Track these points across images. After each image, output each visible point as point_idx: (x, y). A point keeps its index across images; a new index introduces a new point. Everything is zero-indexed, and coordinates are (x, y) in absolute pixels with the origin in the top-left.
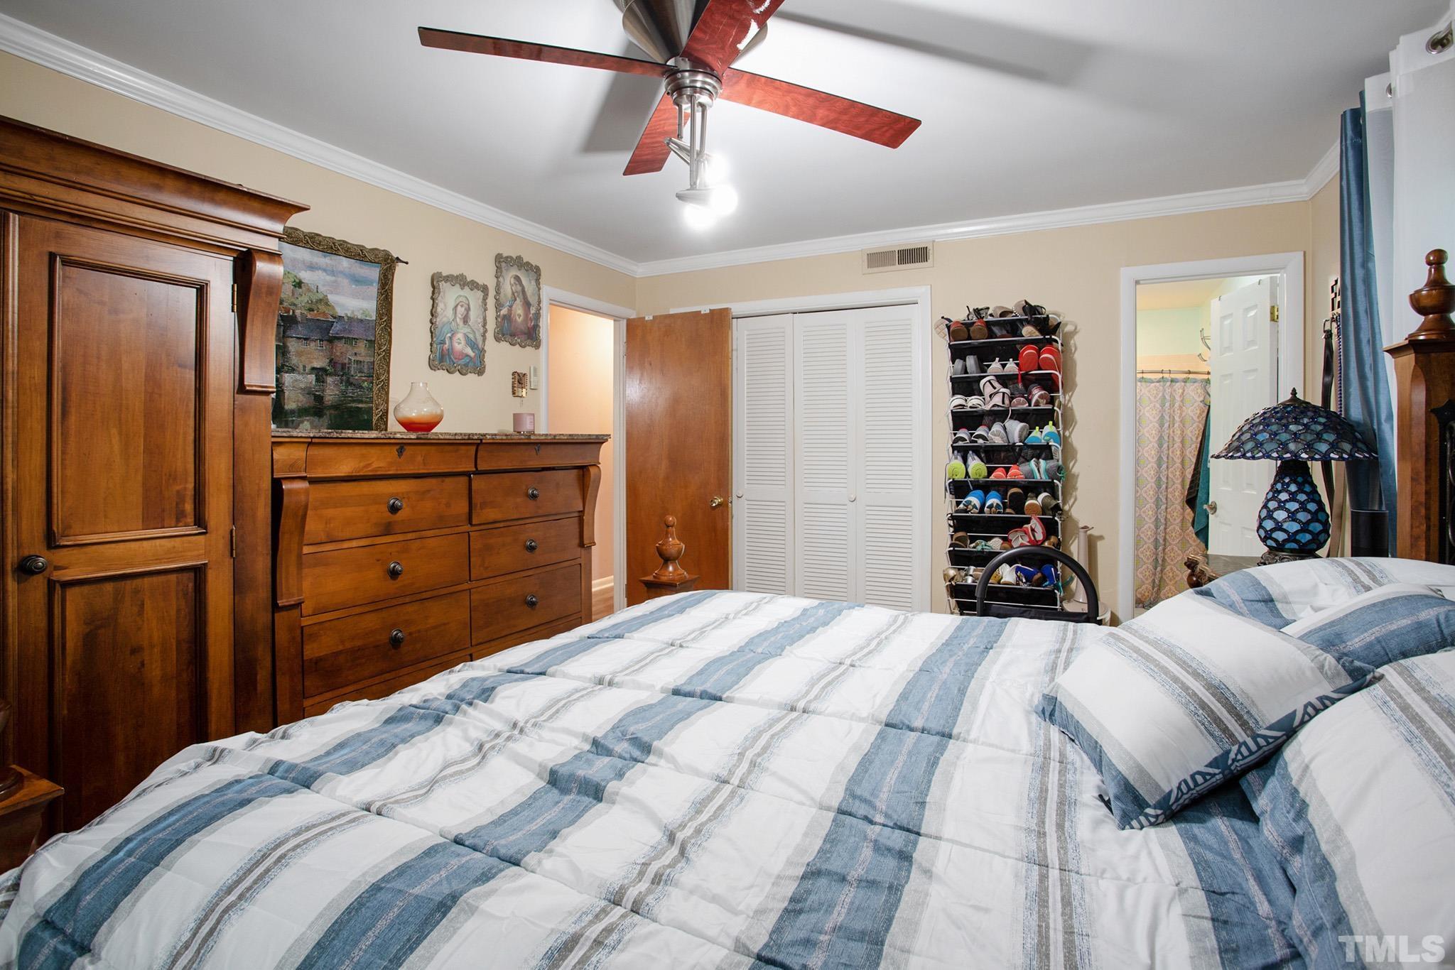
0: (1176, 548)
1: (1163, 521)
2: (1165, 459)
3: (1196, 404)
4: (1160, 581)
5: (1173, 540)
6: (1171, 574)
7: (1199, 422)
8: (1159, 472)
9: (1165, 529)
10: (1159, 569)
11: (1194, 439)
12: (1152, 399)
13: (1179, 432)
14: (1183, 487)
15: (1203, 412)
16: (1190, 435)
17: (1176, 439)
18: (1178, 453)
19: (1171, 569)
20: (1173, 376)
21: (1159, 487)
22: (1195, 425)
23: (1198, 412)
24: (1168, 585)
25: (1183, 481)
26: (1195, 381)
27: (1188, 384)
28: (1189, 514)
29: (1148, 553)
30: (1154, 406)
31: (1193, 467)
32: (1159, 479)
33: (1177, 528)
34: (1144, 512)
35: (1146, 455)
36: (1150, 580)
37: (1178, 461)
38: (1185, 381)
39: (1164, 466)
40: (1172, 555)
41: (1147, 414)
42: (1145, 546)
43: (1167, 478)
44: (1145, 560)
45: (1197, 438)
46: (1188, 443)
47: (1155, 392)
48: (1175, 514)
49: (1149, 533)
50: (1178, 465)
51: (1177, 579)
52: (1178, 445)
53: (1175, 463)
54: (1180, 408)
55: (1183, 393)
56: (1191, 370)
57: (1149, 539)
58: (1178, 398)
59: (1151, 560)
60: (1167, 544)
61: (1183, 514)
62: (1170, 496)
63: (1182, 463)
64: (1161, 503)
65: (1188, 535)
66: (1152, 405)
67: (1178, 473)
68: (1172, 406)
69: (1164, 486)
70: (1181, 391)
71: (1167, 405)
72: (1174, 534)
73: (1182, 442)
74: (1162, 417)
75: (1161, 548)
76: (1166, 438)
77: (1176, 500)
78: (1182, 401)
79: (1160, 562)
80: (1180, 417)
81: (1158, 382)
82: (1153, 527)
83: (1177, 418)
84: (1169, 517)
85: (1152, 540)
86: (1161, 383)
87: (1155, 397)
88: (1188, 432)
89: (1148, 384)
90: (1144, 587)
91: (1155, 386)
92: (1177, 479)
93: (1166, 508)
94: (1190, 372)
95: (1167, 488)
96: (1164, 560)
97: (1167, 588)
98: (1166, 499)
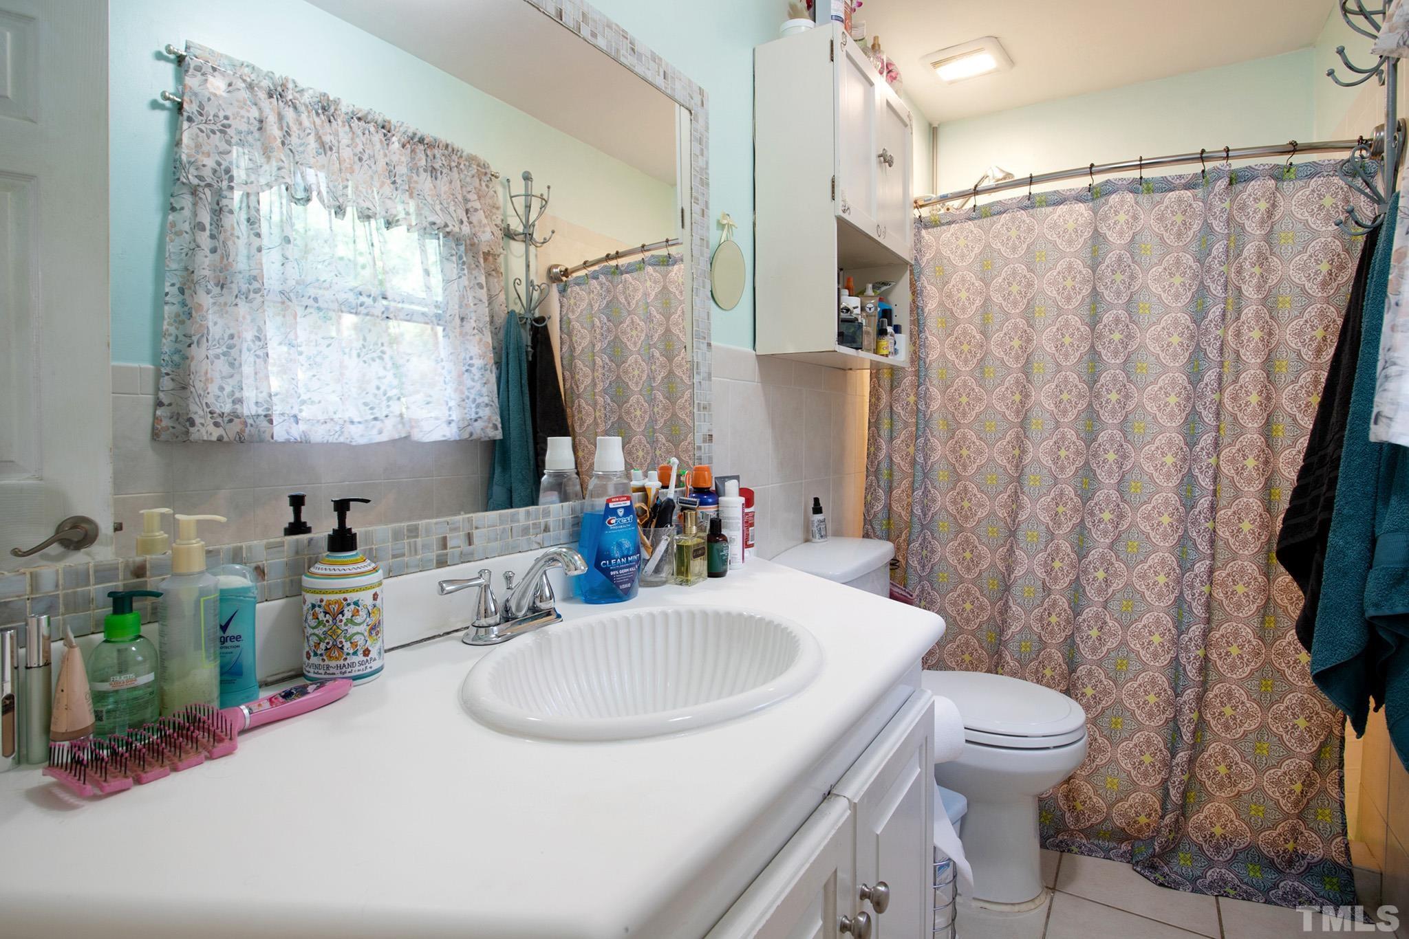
0: (1239, 693)
1: (1198, 610)
2: (1209, 418)
3: (1316, 245)
4: (1184, 795)
5: (1233, 668)
6: (1222, 769)
7: (1327, 300)
8: (1188, 458)
9: (1205, 634)
10: (1182, 756)
11: (1308, 355)
12: (1170, 239)
13: (1256, 334)
14: (1268, 505)
15: (1342, 267)
16: (1293, 343)
17: (1246, 355)
18: (1254, 399)
19: (1224, 753)
20: (1236, 164)
21: (1188, 503)
22: (1312, 311)
23: (1325, 267)
24: (1211, 798)
25: (1268, 486)
26: (1313, 171)
27: (1287, 186)
28: (1285, 590)
29: (1152, 699)
30: (1178, 261)
31: (1304, 442)
32: (1188, 482)
33: (1247, 632)
34: (1143, 576)
35: (1151, 407)
36: (1155, 780)
37: (1253, 426)
38: (1279, 175)
39: (1207, 440)
40: (1228, 711)
41: (1156, 288)
42: (1144, 677)
43: (1215, 479)
44: (1141, 716)
45: (1319, 352)
46: (1284, 368)
47: (1179, 219)
48: (1240, 589)
49: (1156, 639)
50: (1252, 435)
51: (1244, 786)
52: (1252, 372)
53: (1242, 430)
54: (1262, 259)
55: (1270, 214)
56: (1301, 141)
57: (1155, 656)
58: (1253, 227)
59: (1159, 721)
60: (1213, 676)
61: (1266, 590)
62: (1223, 532)
63: (1267, 430)
64: (1193, 555)
65: (1282, 654)
66: (1170, 259)
67: (1251, 463)
68: (1233, 253)
69: (1204, 503)
70: (1263, 205)
71: (1218, 249)
72: (1234, 650)
73: (1268, 365)
74: (1202, 290)
75: (1189, 694)
76: (1213, 353)
77: (1245, 544)
78: (1268, 238)
79: (1187, 737)
80: (1259, 288)
81: (1189, 186)
82: (1167, 621)
83: (1249, 291)
84: (1219, 594)
85: (1165, 660)
86: (1199, 192)
87: (1179, 235)
88: (1287, 335)
89: (1157, 197)
90: (1135, 798)
91: (1180, 200)
92: (1250, 481)
93: (1211, 571)
94: (1294, 148)
95: (1213, 508)
96: (1200, 726)
97: (1209, 809)
98: (1212, 543)
